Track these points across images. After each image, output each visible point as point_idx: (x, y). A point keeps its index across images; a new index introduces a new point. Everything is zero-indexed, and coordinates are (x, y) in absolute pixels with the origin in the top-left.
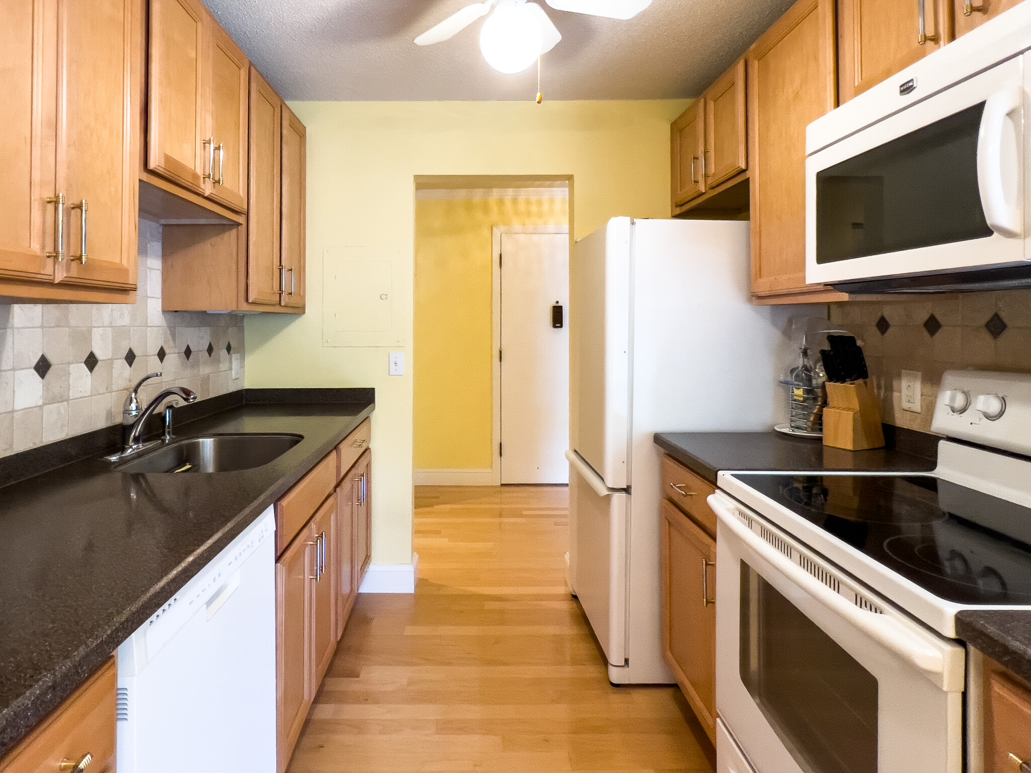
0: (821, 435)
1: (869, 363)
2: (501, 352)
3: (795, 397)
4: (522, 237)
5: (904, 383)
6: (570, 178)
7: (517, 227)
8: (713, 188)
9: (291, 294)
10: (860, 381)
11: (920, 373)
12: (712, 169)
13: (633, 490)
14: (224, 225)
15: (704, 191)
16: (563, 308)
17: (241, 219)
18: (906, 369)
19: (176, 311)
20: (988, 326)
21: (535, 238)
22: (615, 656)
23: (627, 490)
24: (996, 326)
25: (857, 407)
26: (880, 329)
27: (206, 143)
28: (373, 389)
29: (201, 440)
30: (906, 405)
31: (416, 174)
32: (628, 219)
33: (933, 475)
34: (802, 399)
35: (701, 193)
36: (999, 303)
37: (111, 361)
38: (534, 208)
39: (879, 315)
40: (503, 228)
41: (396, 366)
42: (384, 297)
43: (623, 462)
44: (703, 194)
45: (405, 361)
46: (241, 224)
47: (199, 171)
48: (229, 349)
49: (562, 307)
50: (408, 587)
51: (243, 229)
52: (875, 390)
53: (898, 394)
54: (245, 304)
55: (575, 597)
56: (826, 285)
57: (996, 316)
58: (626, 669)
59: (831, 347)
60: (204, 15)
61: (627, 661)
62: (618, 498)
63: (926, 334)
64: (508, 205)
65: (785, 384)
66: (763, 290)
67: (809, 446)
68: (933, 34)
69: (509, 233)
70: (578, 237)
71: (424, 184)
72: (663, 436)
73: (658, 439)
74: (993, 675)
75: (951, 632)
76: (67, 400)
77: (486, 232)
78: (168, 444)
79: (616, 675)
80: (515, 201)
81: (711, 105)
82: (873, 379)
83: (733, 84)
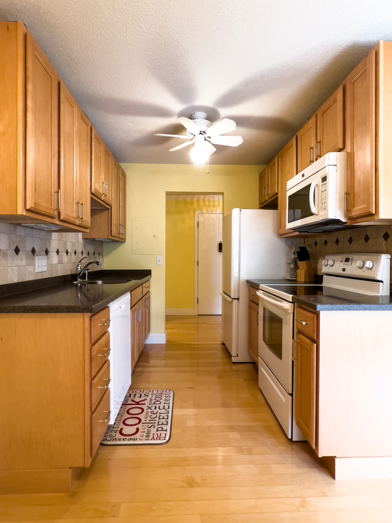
0: (296, 279)
1: (310, 256)
2: (198, 262)
3: (291, 268)
4: (207, 215)
5: (320, 261)
6: (222, 194)
7: (205, 211)
8: (270, 198)
9: (123, 234)
10: (307, 261)
12: (270, 192)
13: (240, 299)
14: (104, 209)
15: (267, 199)
16: (222, 244)
17: (109, 207)
18: (320, 257)
19: (86, 239)
21: (212, 215)
22: (234, 353)
23: (238, 299)
25: (306, 269)
26: (315, 245)
27: (103, 183)
28: (151, 270)
29: (98, 281)
30: (320, 268)
31: (167, 191)
32: (239, 209)
33: (322, 285)
34: (293, 268)
36: (338, 235)
37: (71, 253)
38: (212, 204)
39: (315, 241)
40: (199, 212)
41: (159, 262)
42: (154, 236)
43: (237, 290)
44: (267, 201)
45: (162, 260)
46: (109, 209)
47: (101, 192)
48: (99, 254)
50: (164, 342)
51: (110, 211)
52: (312, 264)
53: (319, 264)
54: (111, 236)
55: (224, 344)
57: (337, 239)
58: (237, 357)
59: (300, 250)
60: (102, 142)
61: (237, 355)
62: (235, 302)
63: (324, 245)
64: (201, 203)
65: (289, 264)
66: (281, 233)
68: (312, 160)
69: (202, 213)
70: (225, 215)
71: (169, 194)
72: (250, 280)
73: (248, 282)
75: (291, 301)
76: (62, 263)
77: (192, 213)
78: (87, 281)
79: (234, 359)
80: (204, 200)
81: (269, 170)
82: (311, 260)
83: (275, 164)
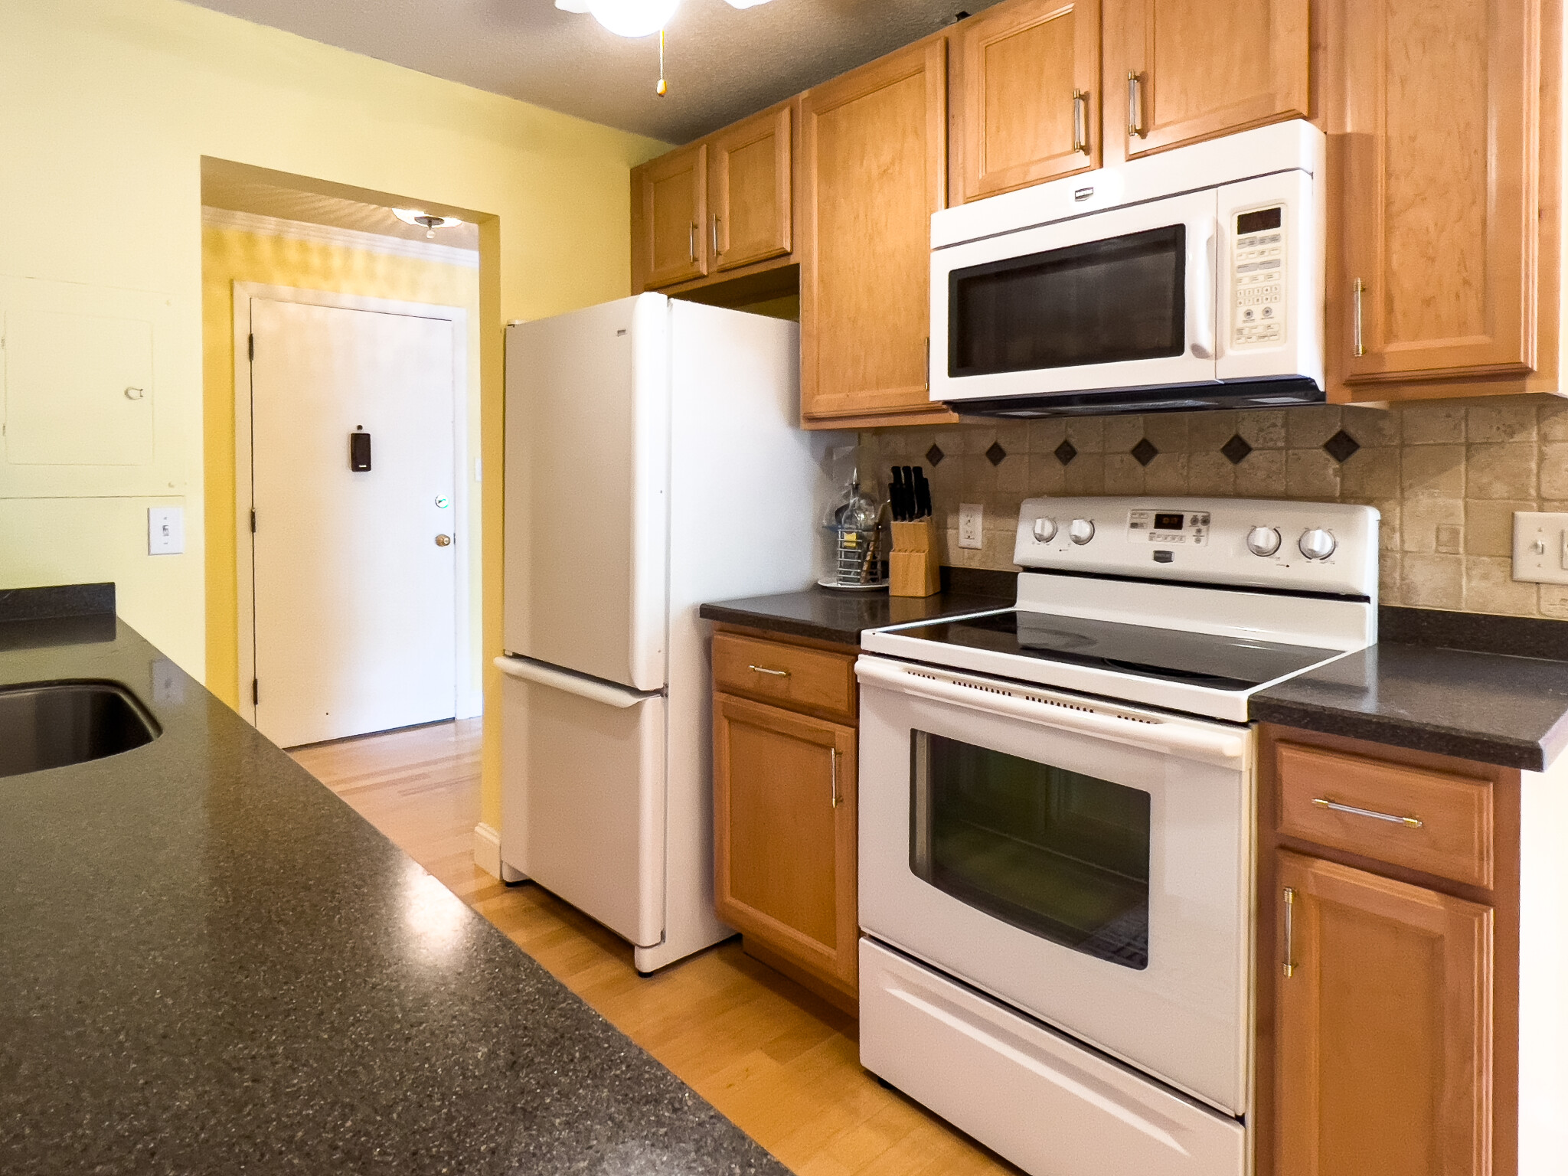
0: (886, 585)
2: (253, 515)
3: (845, 544)
4: (291, 308)
5: (963, 519)
6: (487, 222)
7: (283, 289)
8: (724, 271)
10: (926, 518)
11: (981, 507)
13: (670, 690)
15: (706, 274)
16: (371, 437)
18: (964, 502)
20: (1057, 453)
21: (318, 313)
22: (642, 934)
23: (663, 692)
24: (1066, 453)
25: (926, 548)
26: (931, 461)
30: (964, 542)
33: (1014, 611)
34: (855, 544)
35: (698, 275)
36: (1069, 429)
38: (315, 260)
39: (930, 444)
40: (253, 287)
41: (167, 535)
42: (132, 393)
43: (659, 652)
44: (703, 277)
49: (368, 435)
53: (955, 531)
56: (946, 402)
57: (1066, 443)
58: (662, 946)
61: (663, 934)
62: (652, 705)
63: (988, 463)
64: (265, 249)
65: (829, 529)
66: (827, 409)
67: (863, 600)
68: (1084, 143)
69: (269, 297)
74: (1277, 744)
77: (220, 290)
79: (647, 961)
80: (278, 240)
81: (722, 157)
83: (769, 137)
